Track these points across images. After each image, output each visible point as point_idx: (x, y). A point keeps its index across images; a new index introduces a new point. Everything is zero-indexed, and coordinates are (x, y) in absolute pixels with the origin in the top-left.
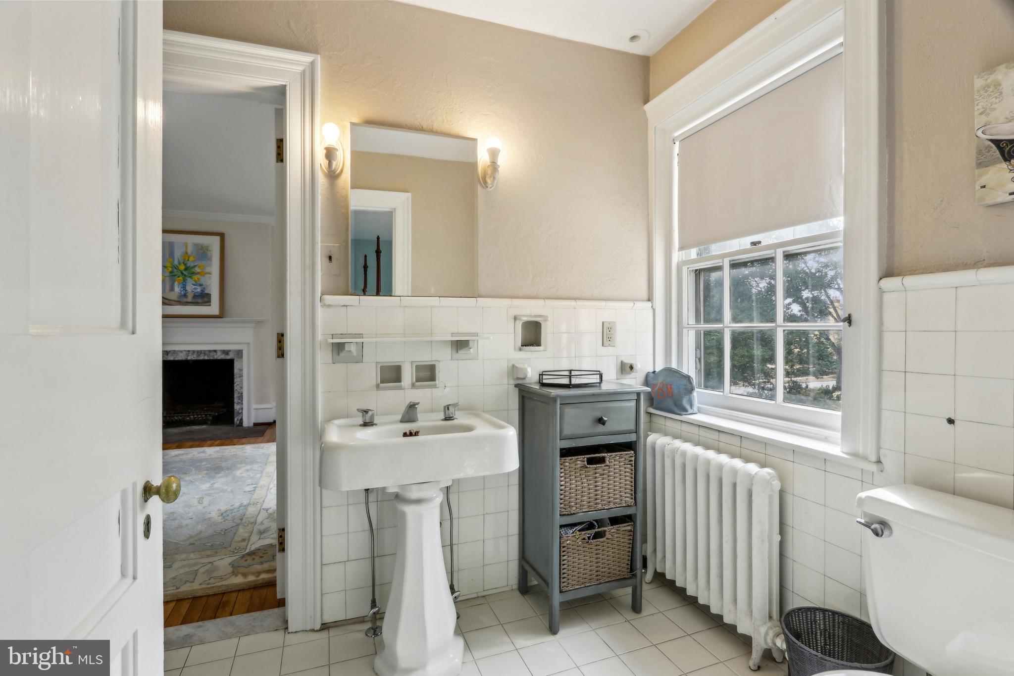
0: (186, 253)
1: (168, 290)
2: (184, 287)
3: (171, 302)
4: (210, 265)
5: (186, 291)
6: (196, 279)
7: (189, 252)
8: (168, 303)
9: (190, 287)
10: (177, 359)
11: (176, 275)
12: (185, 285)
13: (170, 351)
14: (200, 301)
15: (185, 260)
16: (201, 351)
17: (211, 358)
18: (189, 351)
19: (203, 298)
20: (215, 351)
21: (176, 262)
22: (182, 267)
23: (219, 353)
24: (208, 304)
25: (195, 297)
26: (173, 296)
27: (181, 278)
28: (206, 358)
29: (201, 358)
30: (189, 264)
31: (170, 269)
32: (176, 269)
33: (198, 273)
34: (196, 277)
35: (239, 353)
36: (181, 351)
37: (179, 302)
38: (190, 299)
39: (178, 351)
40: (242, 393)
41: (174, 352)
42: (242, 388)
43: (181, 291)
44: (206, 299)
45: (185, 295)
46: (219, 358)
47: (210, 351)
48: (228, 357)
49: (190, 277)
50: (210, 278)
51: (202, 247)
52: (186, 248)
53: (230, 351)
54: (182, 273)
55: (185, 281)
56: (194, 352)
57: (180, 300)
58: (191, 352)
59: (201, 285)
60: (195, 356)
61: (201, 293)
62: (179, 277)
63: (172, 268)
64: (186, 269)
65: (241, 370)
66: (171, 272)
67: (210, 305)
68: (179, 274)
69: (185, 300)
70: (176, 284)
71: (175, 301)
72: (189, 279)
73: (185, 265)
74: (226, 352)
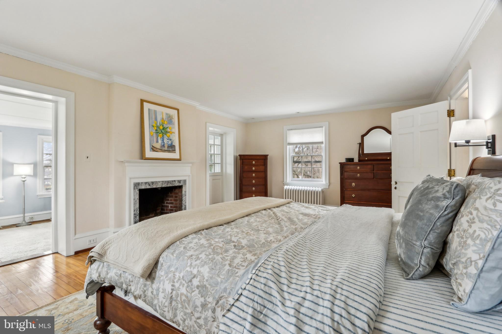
0: (163, 119)
1: (155, 142)
2: (163, 140)
3: (158, 150)
4: (174, 128)
5: (164, 143)
6: (168, 136)
7: (164, 119)
8: (156, 150)
9: (166, 141)
10: (157, 187)
11: (159, 132)
12: (163, 139)
13: (154, 182)
14: (171, 150)
15: (162, 123)
16: (169, 181)
17: (173, 185)
18: (163, 181)
19: (171, 148)
20: (175, 181)
21: (158, 124)
22: (161, 128)
23: (176, 182)
24: (174, 152)
25: (168, 147)
26: (158, 146)
27: (161, 134)
28: (171, 185)
29: (169, 186)
30: (165, 126)
31: (156, 128)
32: (159, 128)
33: (169, 132)
34: (168, 134)
35: (185, 181)
36: (159, 182)
37: (162, 150)
38: (166, 149)
39: (158, 182)
40: (186, 206)
41: (156, 182)
42: (186, 202)
43: (162, 143)
44: (173, 149)
45: (164, 146)
46: (177, 185)
47: (172, 181)
48: (180, 185)
49: (165, 134)
50: (174, 136)
51: (170, 116)
52: (163, 116)
53: (181, 181)
54: (162, 132)
55: (163, 136)
56: (165, 181)
57: (161, 149)
58: (164, 182)
59: (171, 140)
60: (166, 185)
61: (171, 145)
62: (160, 134)
63: (156, 127)
64: (163, 129)
65: (185, 192)
66: (156, 130)
67: (175, 153)
68: (161, 132)
69: (164, 149)
70: (159, 138)
71: (159, 149)
72: (165, 135)
73: (163, 126)
74: (179, 181)
